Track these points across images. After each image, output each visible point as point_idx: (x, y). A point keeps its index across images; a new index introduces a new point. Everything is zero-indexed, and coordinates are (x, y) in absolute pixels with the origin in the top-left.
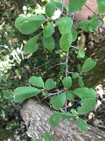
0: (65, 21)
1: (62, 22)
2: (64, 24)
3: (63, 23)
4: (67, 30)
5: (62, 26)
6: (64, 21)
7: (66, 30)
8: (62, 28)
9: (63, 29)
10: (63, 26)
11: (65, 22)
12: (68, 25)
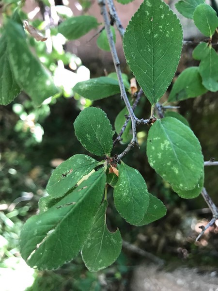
0: (167, 143)
1: (160, 155)
2: (173, 155)
3: (164, 152)
4: (192, 167)
5: (169, 164)
6: (162, 146)
7: (189, 168)
8: (173, 172)
9: (179, 170)
10: (174, 163)
11: (169, 145)
12: (185, 148)
